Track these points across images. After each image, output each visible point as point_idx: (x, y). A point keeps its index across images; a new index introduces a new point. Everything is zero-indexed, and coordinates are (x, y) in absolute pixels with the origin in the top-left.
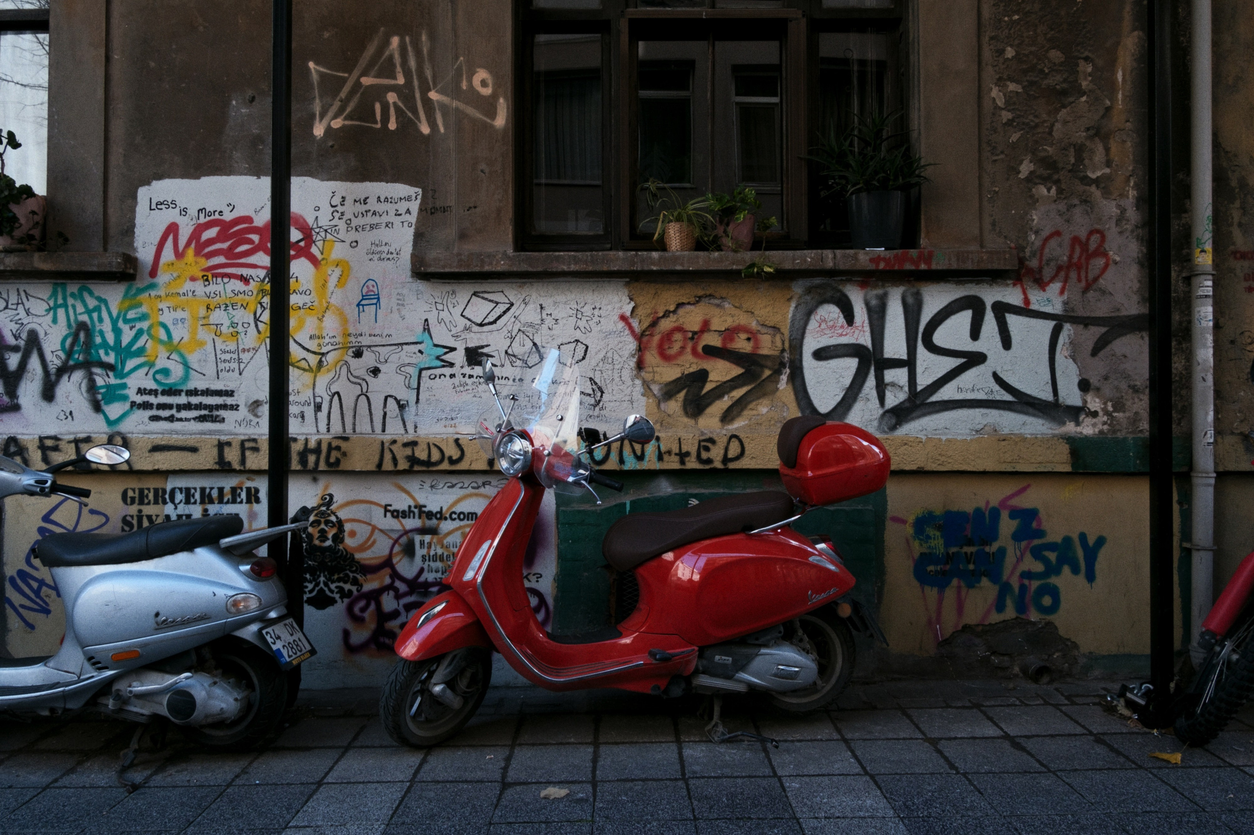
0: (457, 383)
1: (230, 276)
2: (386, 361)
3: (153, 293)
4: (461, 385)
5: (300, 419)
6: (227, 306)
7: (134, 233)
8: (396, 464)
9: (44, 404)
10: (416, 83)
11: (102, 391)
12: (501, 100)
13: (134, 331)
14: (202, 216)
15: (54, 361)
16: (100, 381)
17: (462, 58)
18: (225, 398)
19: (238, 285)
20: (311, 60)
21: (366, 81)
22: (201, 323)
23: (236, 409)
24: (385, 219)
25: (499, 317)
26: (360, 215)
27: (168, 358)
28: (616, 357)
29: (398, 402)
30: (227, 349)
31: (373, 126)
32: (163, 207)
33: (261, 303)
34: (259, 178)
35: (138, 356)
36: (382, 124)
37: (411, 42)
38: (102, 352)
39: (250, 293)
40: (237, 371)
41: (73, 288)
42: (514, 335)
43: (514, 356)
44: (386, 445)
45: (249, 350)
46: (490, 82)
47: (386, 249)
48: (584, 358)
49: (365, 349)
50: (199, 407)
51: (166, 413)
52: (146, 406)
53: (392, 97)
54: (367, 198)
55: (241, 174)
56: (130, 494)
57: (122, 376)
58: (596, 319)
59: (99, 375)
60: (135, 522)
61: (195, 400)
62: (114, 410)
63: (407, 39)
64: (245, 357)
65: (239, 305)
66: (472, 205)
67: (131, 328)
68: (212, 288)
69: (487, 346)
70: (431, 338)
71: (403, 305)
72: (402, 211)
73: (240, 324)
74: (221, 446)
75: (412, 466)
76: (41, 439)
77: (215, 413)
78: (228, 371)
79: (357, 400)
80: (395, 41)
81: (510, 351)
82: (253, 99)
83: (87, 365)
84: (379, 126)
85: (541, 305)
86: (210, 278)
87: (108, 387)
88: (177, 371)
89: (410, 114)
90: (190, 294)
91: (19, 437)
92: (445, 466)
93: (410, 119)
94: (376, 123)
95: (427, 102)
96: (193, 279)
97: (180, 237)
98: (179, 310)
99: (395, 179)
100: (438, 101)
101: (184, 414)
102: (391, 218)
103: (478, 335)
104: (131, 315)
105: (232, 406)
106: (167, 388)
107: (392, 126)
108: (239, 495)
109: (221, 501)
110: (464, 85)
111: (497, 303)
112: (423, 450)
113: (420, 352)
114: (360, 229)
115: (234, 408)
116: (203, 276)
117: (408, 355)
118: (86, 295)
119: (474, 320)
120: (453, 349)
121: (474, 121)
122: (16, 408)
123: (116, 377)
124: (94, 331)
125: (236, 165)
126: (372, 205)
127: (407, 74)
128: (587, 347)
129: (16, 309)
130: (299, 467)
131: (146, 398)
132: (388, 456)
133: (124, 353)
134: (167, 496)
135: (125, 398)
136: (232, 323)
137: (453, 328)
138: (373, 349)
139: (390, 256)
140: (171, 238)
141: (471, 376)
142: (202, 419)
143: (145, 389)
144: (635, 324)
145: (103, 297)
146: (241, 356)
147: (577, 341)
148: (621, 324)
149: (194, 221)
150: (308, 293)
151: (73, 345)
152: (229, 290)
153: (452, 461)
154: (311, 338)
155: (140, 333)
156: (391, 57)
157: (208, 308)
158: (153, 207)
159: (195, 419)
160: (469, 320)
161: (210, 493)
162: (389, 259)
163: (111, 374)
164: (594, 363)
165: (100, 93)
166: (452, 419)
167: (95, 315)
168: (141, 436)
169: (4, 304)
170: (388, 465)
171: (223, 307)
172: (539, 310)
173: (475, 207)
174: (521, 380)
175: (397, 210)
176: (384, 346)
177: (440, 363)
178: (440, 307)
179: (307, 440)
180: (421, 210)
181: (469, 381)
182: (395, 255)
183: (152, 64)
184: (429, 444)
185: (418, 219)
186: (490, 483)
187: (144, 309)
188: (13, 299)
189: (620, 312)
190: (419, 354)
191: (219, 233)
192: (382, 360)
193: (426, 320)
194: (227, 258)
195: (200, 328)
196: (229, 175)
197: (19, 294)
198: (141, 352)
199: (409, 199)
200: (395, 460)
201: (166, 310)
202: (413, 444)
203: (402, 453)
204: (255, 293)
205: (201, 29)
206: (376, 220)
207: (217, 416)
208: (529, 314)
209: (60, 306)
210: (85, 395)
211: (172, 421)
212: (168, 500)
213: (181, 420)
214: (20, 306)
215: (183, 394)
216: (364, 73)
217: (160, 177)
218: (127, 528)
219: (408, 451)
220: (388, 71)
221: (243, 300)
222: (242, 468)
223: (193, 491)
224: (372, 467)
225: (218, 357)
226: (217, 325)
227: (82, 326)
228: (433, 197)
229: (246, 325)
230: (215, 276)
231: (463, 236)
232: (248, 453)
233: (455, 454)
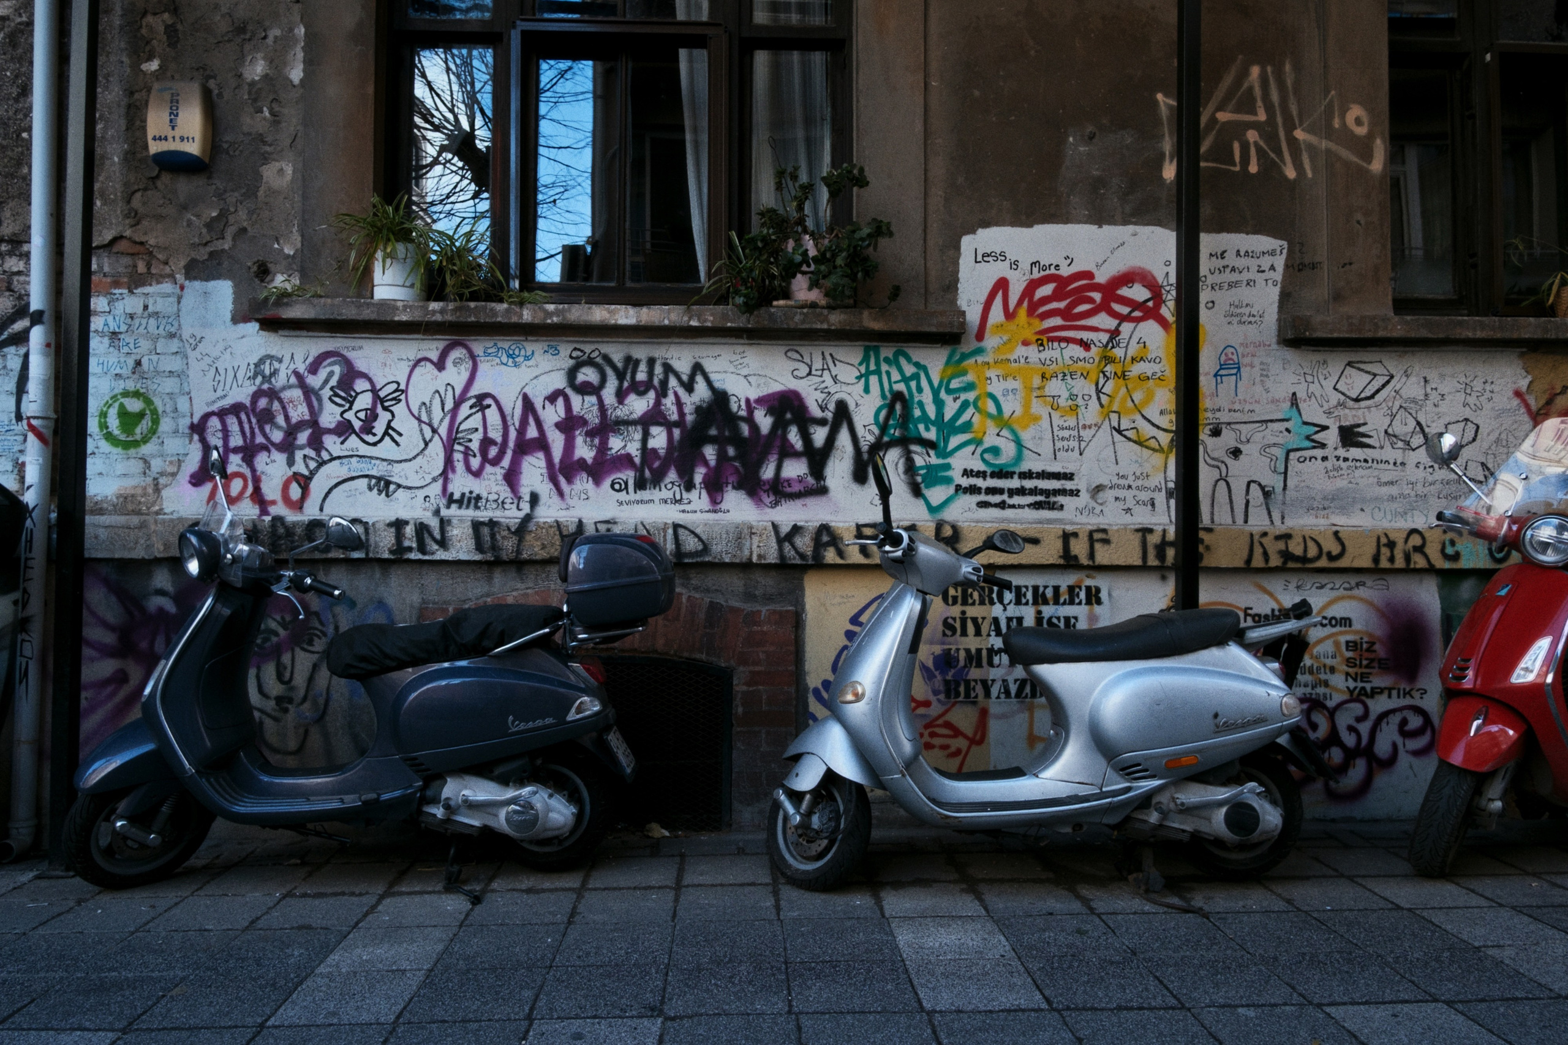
0: (1330, 467)
1: (1068, 340)
2: (1248, 441)
3: (980, 359)
4: (1335, 469)
5: (1150, 507)
6: (1065, 375)
7: (957, 289)
8: (1267, 560)
9: (855, 487)
10: (1279, 120)
11: (922, 472)
12: (1378, 141)
13: (959, 403)
14: (1035, 270)
15: (867, 438)
16: (919, 461)
17: (1333, 92)
18: (1063, 482)
19: (1076, 351)
20: (1160, 91)
21: (1223, 116)
22: (1035, 394)
23: (1077, 495)
24: (1245, 276)
25: (1378, 391)
26: (1217, 272)
27: (998, 435)
28: (1511, 438)
29: (1262, 488)
30: (1066, 425)
31: (1232, 168)
32: (990, 259)
33: (1103, 372)
34: (1100, 227)
35: (964, 432)
36: (1241, 166)
37: (1273, 73)
38: (921, 427)
39: (1091, 361)
40: (1077, 451)
41: (887, 352)
42: (1394, 411)
43: (1395, 436)
44: (1256, 538)
45: (1090, 427)
46: (1365, 120)
47: (1247, 311)
48: (1474, 440)
49: (1224, 426)
50: (1034, 491)
51: (996, 499)
52: (973, 490)
53: (1252, 136)
54: (1225, 252)
55: (1079, 222)
56: (952, 592)
57: (945, 454)
58: (1488, 395)
59: (916, 453)
60: (958, 625)
61: (1029, 484)
62: (937, 494)
63: (1269, 69)
64: (1086, 434)
65: (1079, 374)
66: (1347, 261)
67: (955, 400)
68: (1047, 354)
69: (1365, 424)
70: (1300, 414)
71: (1267, 376)
72: (1265, 267)
73: (1080, 397)
74: (1066, 537)
75: (1285, 563)
76: (859, 527)
77: (1052, 499)
78: (1067, 450)
79: (1215, 486)
80: (1255, 71)
81: (1390, 431)
82: (1092, 137)
83: (904, 442)
84: (1237, 169)
85: (1425, 378)
86: (1045, 343)
87: (929, 467)
88: (1009, 450)
89: (1273, 155)
90: (1022, 361)
91: (833, 524)
92: (1323, 563)
93: (1273, 162)
94: (1234, 165)
95: (1293, 142)
96: (1026, 343)
97: (1010, 294)
98: (1010, 379)
99: (1256, 231)
100: (1305, 141)
101: (1016, 500)
102: (1252, 275)
103: (1354, 412)
104: (955, 384)
105: (1071, 491)
106: (997, 470)
107: (1253, 168)
108: (1078, 595)
109: (1056, 602)
110: (1336, 123)
111: (1375, 375)
112: (1299, 544)
113: (1288, 430)
114: (1217, 288)
115: (1075, 493)
116: (1037, 340)
117: (1273, 434)
118: (903, 361)
119: (1348, 393)
120: (1324, 428)
121: (1347, 164)
122: (823, 491)
123: (938, 456)
124: (913, 403)
125: (1074, 212)
126: (1231, 260)
127: (1269, 108)
128: (1478, 427)
129: (821, 376)
130: (1156, 563)
131: (973, 481)
132: (1258, 551)
133: (948, 428)
134: (994, 596)
135: (948, 480)
136: (1071, 395)
137: (1325, 404)
138: (1233, 426)
139: (1252, 319)
140: (1000, 294)
141: (1346, 459)
142: (1037, 506)
143: (972, 471)
144: (1532, 401)
145: (922, 363)
146: (1082, 433)
147: (1466, 420)
148: (1516, 402)
149: (1028, 277)
150: (1158, 360)
151: (887, 418)
152: (1067, 357)
153: (1331, 558)
154: (1162, 413)
155: (965, 405)
156: (1251, 89)
157: (1043, 377)
158: (979, 258)
159: (1029, 506)
160: (1343, 394)
161: (1044, 593)
162: (1250, 322)
163: (932, 453)
164: (1485, 445)
165: (919, 127)
166: (1325, 509)
167: (913, 384)
168: (973, 524)
169: (808, 370)
170: (1258, 562)
171: (1060, 376)
172: (1422, 383)
173: (1351, 264)
174: (1403, 464)
175: (1259, 266)
176: (1245, 423)
177: (1308, 444)
178: (1309, 378)
179: (1164, 531)
180: (1287, 266)
181: (1344, 465)
182: (1257, 318)
183: (977, 93)
184: (1304, 538)
185: (1284, 276)
186: (1364, 584)
187: (970, 377)
188: (818, 364)
189: (1515, 386)
190: (1286, 433)
191: (1055, 291)
192: (1244, 439)
193: (1294, 394)
194: (1064, 319)
195: (1034, 400)
196: (1066, 222)
197: (824, 359)
198: (967, 427)
199: (1272, 253)
200: (1266, 554)
201: (995, 379)
202: (1287, 537)
203: (1274, 547)
204: (1097, 360)
205: (1032, 53)
206: (1234, 277)
207: (1055, 503)
208: (1412, 388)
209: (873, 373)
210: (903, 476)
211: (1003, 508)
212: (996, 600)
213: (1013, 506)
214: (826, 373)
215: (1016, 476)
216: (1220, 108)
217: (986, 224)
218: (949, 633)
219: (1281, 545)
220: (1247, 105)
221: (1084, 368)
222: (1091, 563)
223: (1024, 590)
224: (1240, 563)
225: (1056, 434)
226: (1053, 397)
227: (898, 396)
228: (1300, 251)
229: (1086, 398)
230: (1052, 340)
231: (1338, 297)
232: (1097, 546)
233: (1336, 550)
